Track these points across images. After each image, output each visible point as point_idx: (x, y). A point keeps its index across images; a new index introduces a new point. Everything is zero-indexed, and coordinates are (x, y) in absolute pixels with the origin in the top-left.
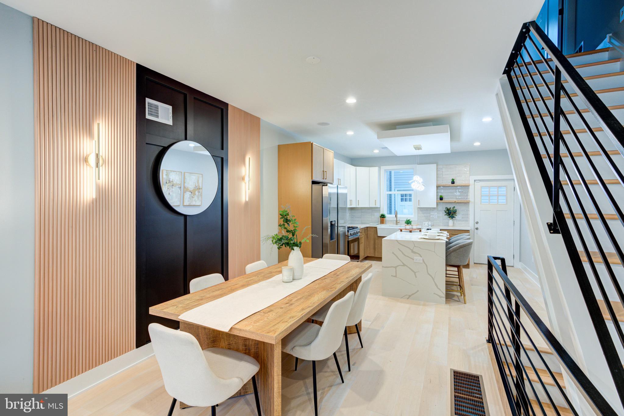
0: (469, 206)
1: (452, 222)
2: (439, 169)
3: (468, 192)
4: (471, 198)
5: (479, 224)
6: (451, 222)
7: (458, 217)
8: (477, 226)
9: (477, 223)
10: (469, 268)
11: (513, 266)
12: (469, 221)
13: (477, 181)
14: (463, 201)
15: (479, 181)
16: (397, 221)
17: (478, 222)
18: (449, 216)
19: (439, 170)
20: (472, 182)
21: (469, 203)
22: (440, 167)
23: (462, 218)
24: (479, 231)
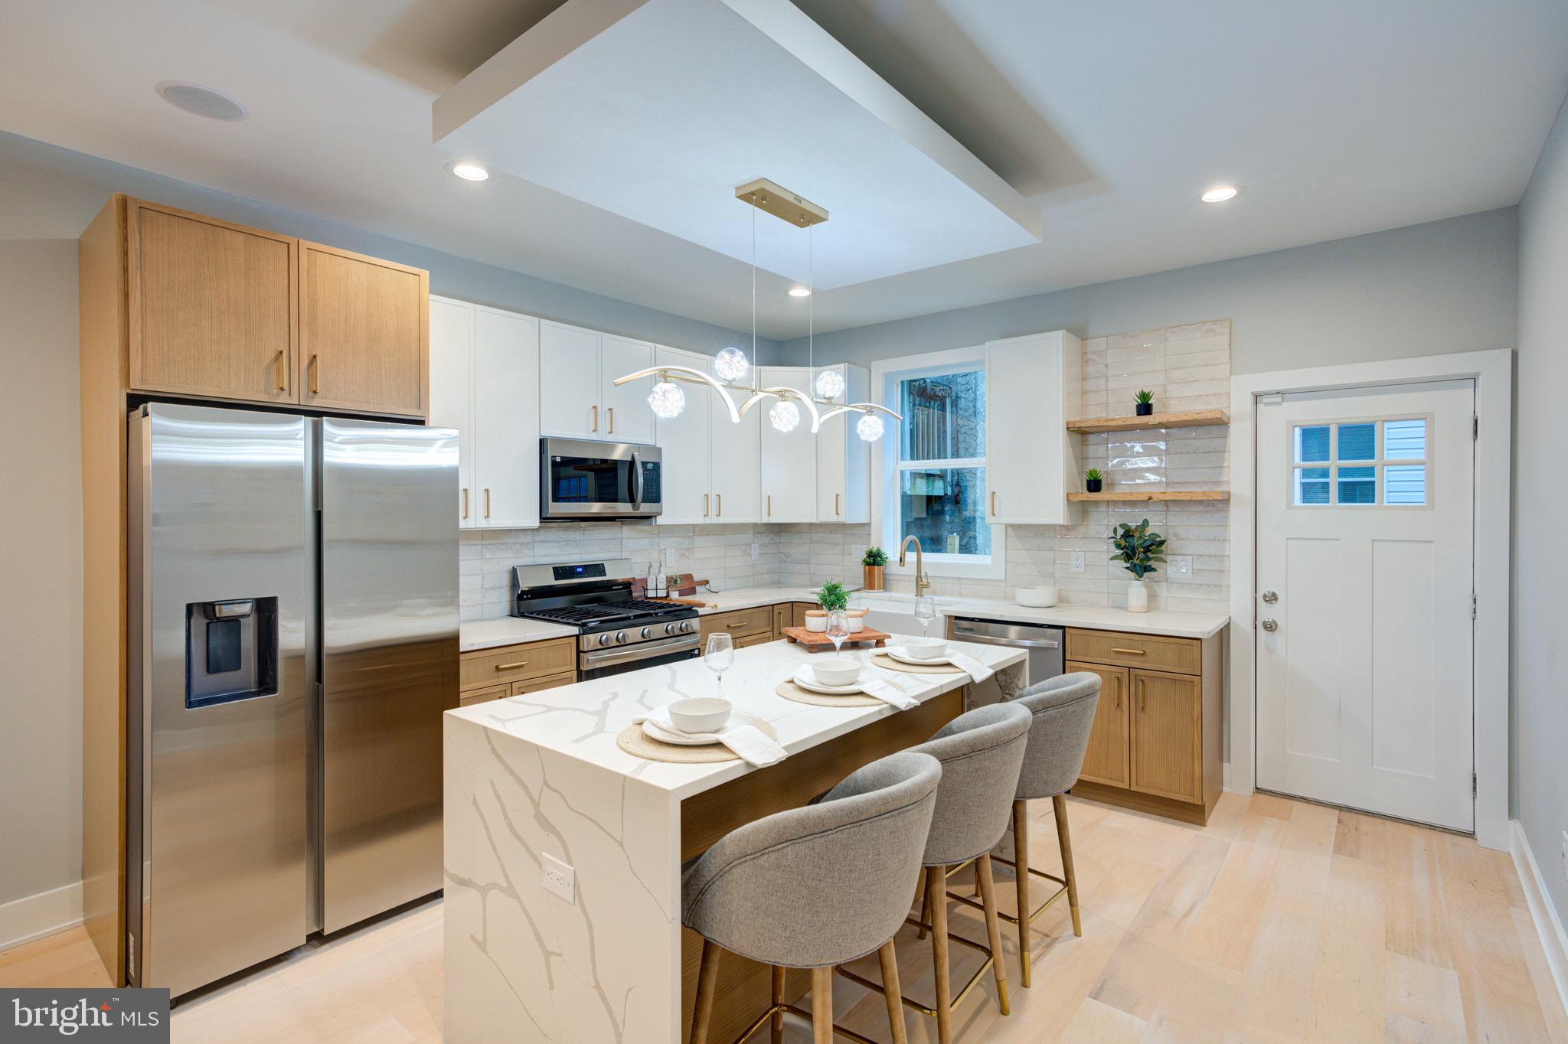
0: (1226, 519)
1: (1144, 591)
2: (1094, 353)
3: (1222, 451)
4: (1237, 480)
5: (1278, 606)
6: (1136, 590)
7: (1175, 568)
8: (1267, 613)
9: (1272, 598)
10: (1203, 824)
11: (1471, 835)
12: (1228, 586)
13: (1266, 400)
14: (1197, 491)
15: (1278, 399)
16: (919, 578)
17: (1274, 594)
18: (1128, 565)
19: (1093, 360)
20: (1239, 407)
21: (1226, 501)
22: (1093, 345)
23: (1196, 572)
24: (1278, 637)
